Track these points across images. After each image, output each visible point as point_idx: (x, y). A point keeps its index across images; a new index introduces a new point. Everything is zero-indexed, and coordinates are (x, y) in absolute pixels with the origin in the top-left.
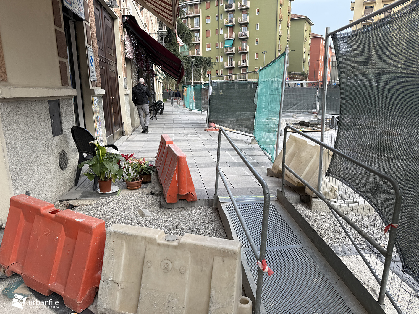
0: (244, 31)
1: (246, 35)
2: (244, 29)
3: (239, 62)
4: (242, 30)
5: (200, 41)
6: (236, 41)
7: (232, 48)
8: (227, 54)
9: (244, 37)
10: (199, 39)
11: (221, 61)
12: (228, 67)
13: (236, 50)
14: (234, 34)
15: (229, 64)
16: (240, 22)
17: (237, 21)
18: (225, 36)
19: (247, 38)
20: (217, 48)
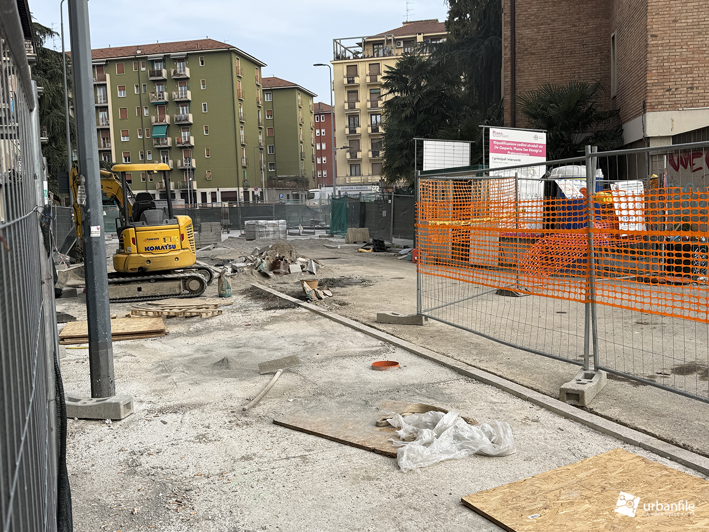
0: (183, 113)
1: (187, 119)
2: (183, 110)
3: (179, 161)
4: (181, 112)
5: (109, 125)
6: (172, 129)
7: (166, 139)
8: (158, 148)
9: (183, 123)
10: (107, 122)
11: (148, 159)
13: (173, 142)
14: (167, 117)
16: (176, 100)
17: (170, 96)
18: (153, 119)
19: (190, 124)
20: (139, 137)
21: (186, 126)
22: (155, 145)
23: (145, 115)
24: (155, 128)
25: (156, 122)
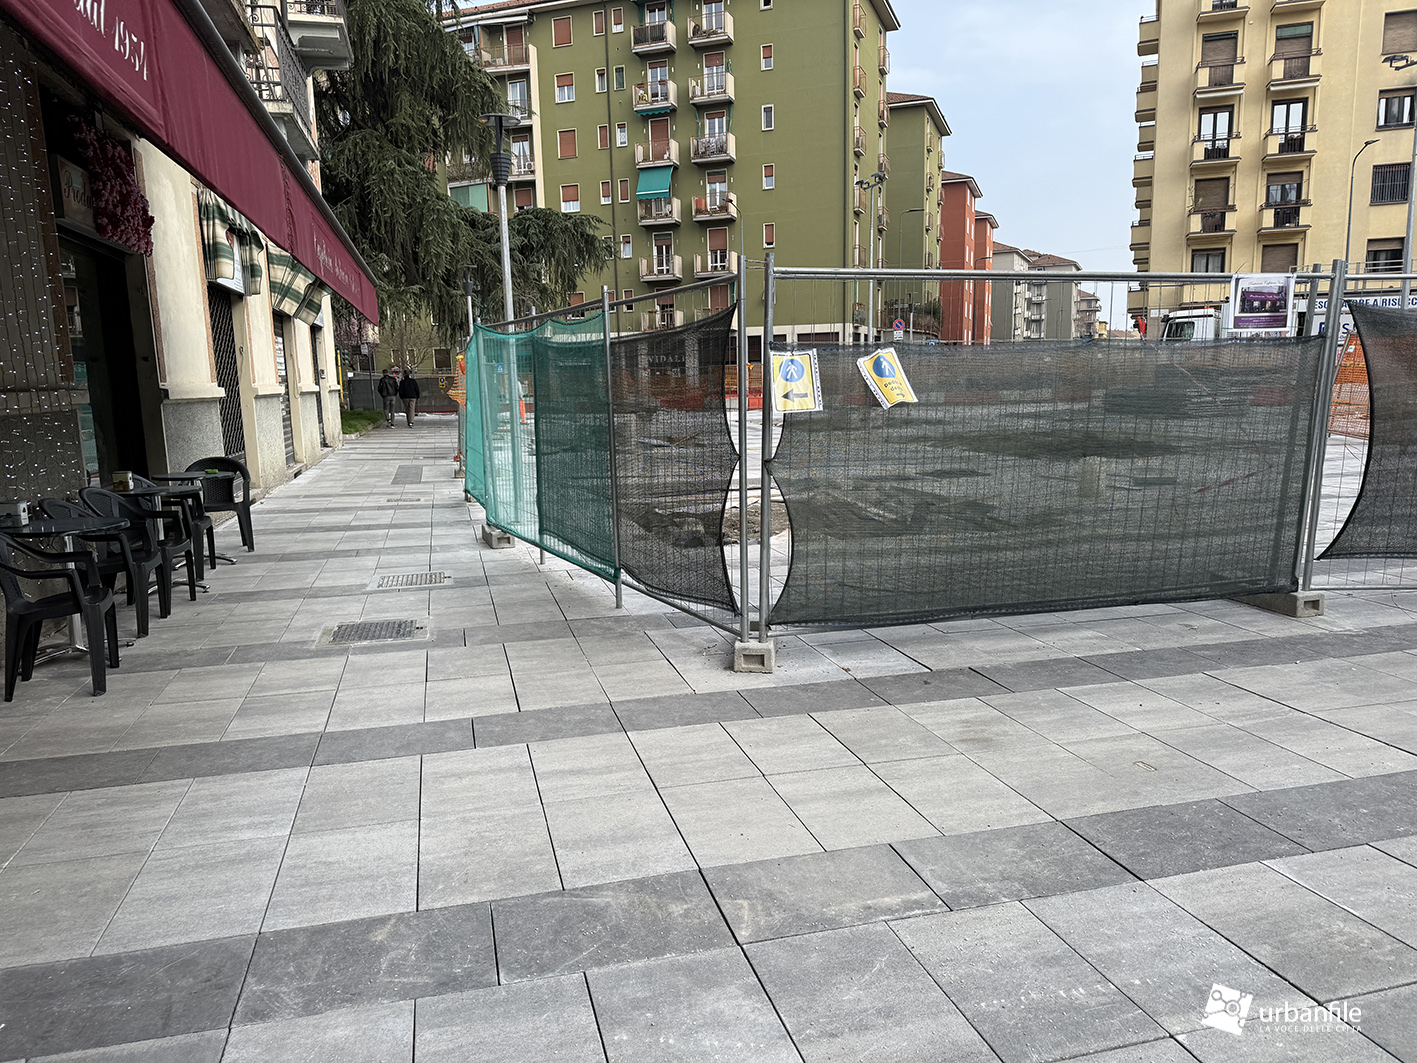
0: (712, 134)
1: (722, 149)
2: (712, 128)
3: (699, 258)
4: (707, 131)
5: (533, 172)
6: (682, 174)
7: (670, 203)
8: (649, 228)
9: (714, 158)
10: (530, 166)
11: (623, 256)
12: (652, 278)
13: (686, 210)
14: (674, 145)
15: (656, 268)
16: (697, 100)
17: (683, 94)
18: (639, 151)
19: (730, 163)
20: (604, 201)
21: (719, 168)
22: (642, 218)
23: (619, 145)
24: (643, 176)
25: (644, 160)
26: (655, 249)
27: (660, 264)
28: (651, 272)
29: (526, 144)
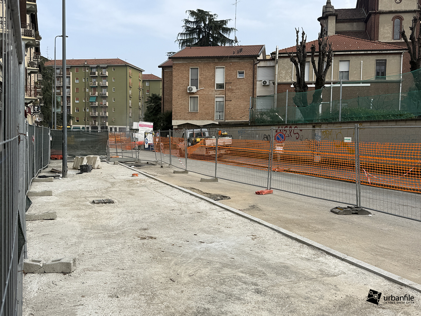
1: (105, 94)
3: (101, 113)
4: (103, 91)
5: (70, 95)
6: (98, 98)
7: (96, 103)
8: (92, 107)
9: (104, 96)
10: (69, 94)
11: (87, 111)
12: (92, 116)
13: (99, 104)
14: (97, 93)
15: (93, 114)
16: (101, 86)
17: (99, 84)
19: (107, 97)
20: (83, 101)
22: (90, 105)
23: (87, 91)
25: (91, 95)
26: (93, 110)
27: (94, 113)
28: (92, 114)
29: (69, 89)
